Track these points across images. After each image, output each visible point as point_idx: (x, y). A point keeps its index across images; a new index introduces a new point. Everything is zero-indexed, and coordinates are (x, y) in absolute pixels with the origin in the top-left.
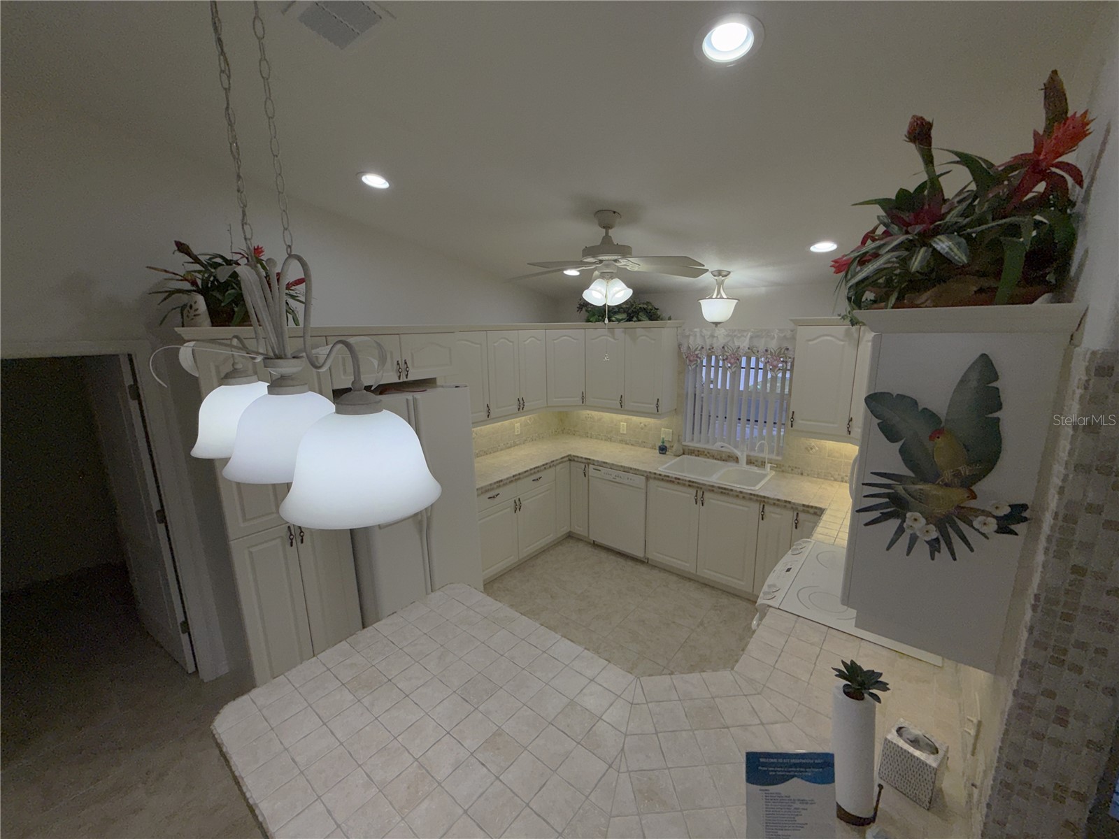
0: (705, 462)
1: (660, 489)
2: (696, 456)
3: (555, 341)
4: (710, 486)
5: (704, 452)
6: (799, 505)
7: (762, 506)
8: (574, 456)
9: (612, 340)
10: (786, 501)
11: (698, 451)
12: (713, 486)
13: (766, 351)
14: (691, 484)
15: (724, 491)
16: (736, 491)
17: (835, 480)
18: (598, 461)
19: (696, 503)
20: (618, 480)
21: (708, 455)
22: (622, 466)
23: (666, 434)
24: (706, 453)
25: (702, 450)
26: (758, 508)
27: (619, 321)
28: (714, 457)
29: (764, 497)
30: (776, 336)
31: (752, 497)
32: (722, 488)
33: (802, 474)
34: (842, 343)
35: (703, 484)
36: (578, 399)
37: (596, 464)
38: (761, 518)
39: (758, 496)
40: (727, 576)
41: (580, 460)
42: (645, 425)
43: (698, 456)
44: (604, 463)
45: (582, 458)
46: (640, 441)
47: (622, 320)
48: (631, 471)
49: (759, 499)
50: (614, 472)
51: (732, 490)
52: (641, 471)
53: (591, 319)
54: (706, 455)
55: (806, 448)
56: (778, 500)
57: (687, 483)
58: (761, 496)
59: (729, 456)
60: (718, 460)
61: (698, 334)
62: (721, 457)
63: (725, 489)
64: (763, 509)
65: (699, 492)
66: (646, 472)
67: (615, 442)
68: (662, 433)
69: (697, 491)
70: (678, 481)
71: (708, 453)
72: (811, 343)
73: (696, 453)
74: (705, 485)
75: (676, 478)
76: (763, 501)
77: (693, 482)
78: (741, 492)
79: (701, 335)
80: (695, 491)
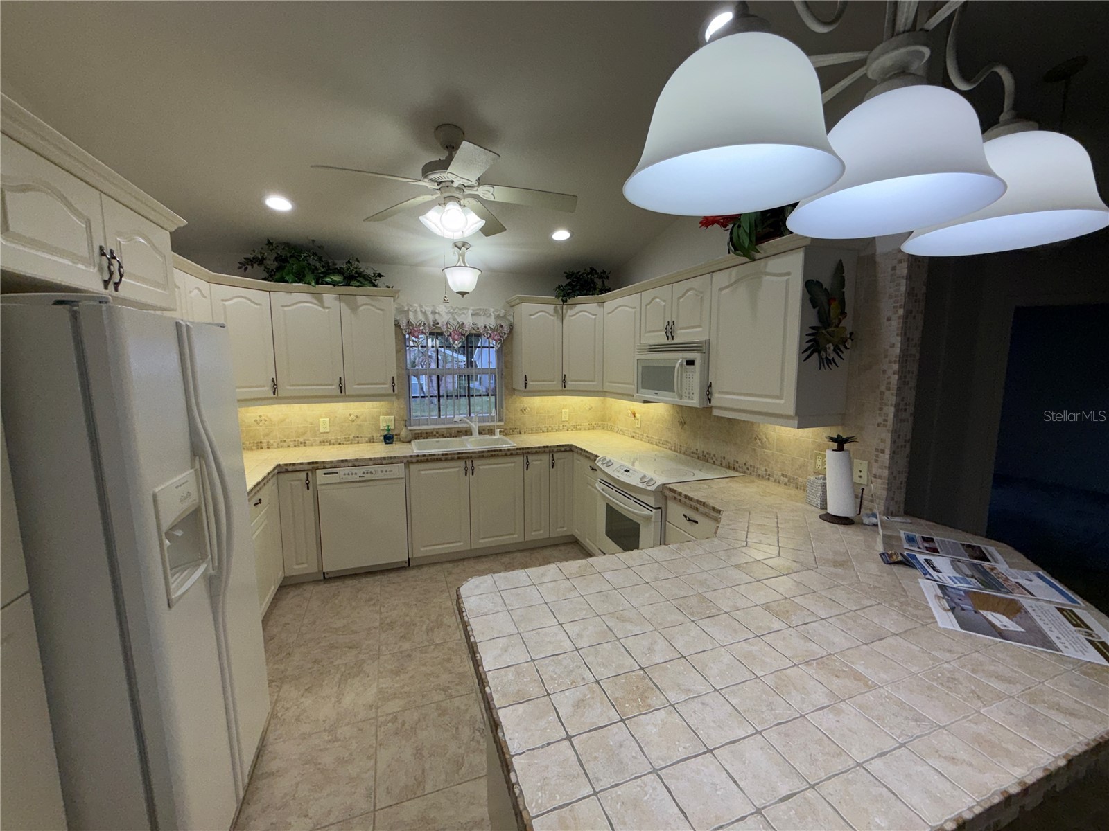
0: (437, 442)
1: (423, 472)
2: (424, 438)
3: (227, 303)
4: (479, 452)
5: (432, 433)
6: (554, 446)
7: (525, 457)
8: (286, 465)
9: (320, 309)
10: (544, 447)
11: (426, 433)
12: (483, 452)
13: (485, 327)
14: (460, 455)
15: (493, 453)
16: (504, 450)
17: (543, 432)
18: (331, 462)
19: (466, 475)
20: (368, 477)
21: (437, 435)
22: (371, 459)
23: (386, 422)
24: (434, 433)
25: (430, 431)
26: (522, 461)
27: (334, 284)
28: (443, 436)
29: (528, 448)
30: (492, 314)
31: (519, 451)
32: (492, 451)
33: (520, 433)
34: (552, 318)
35: (473, 453)
36: (267, 388)
37: (328, 466)
38: (525, 468)
39: (523, 449)
40: (501, 536)
41: (298, 468)
42: (357, 417)
43: (427, 438)
44: (342, 461)
45: (302, 464)
46: (351, 437)
47: (339, 282)
48: (384, 462)
49: (524, 451)
50: (359, 470)
51: (500, 450)
52: (399, 457)
53: (287, 278)
54: (435, 435)
55: (521, 410)
56: (539, 447)
57: (456, 456)
58: (526, 448)
59: (458, 432)
60: (448, 437)
61: (418, 310)
62: (451, 434)
63: (494, 451)
64: (527, 459)
65: (467, 462)
66: (405, 457)
67: (312, 445)
68: (381, 420)
69: (466, 462)
70: (445, 456)
71: (437, 433)
72: (532, 317)
73: (424, 435)
74: (475, 452)
75: (443, 454)
76: (526, 452)
77: (462, 453)
78: (509, 450)
79: (421, 311)
80: (464, 462)
